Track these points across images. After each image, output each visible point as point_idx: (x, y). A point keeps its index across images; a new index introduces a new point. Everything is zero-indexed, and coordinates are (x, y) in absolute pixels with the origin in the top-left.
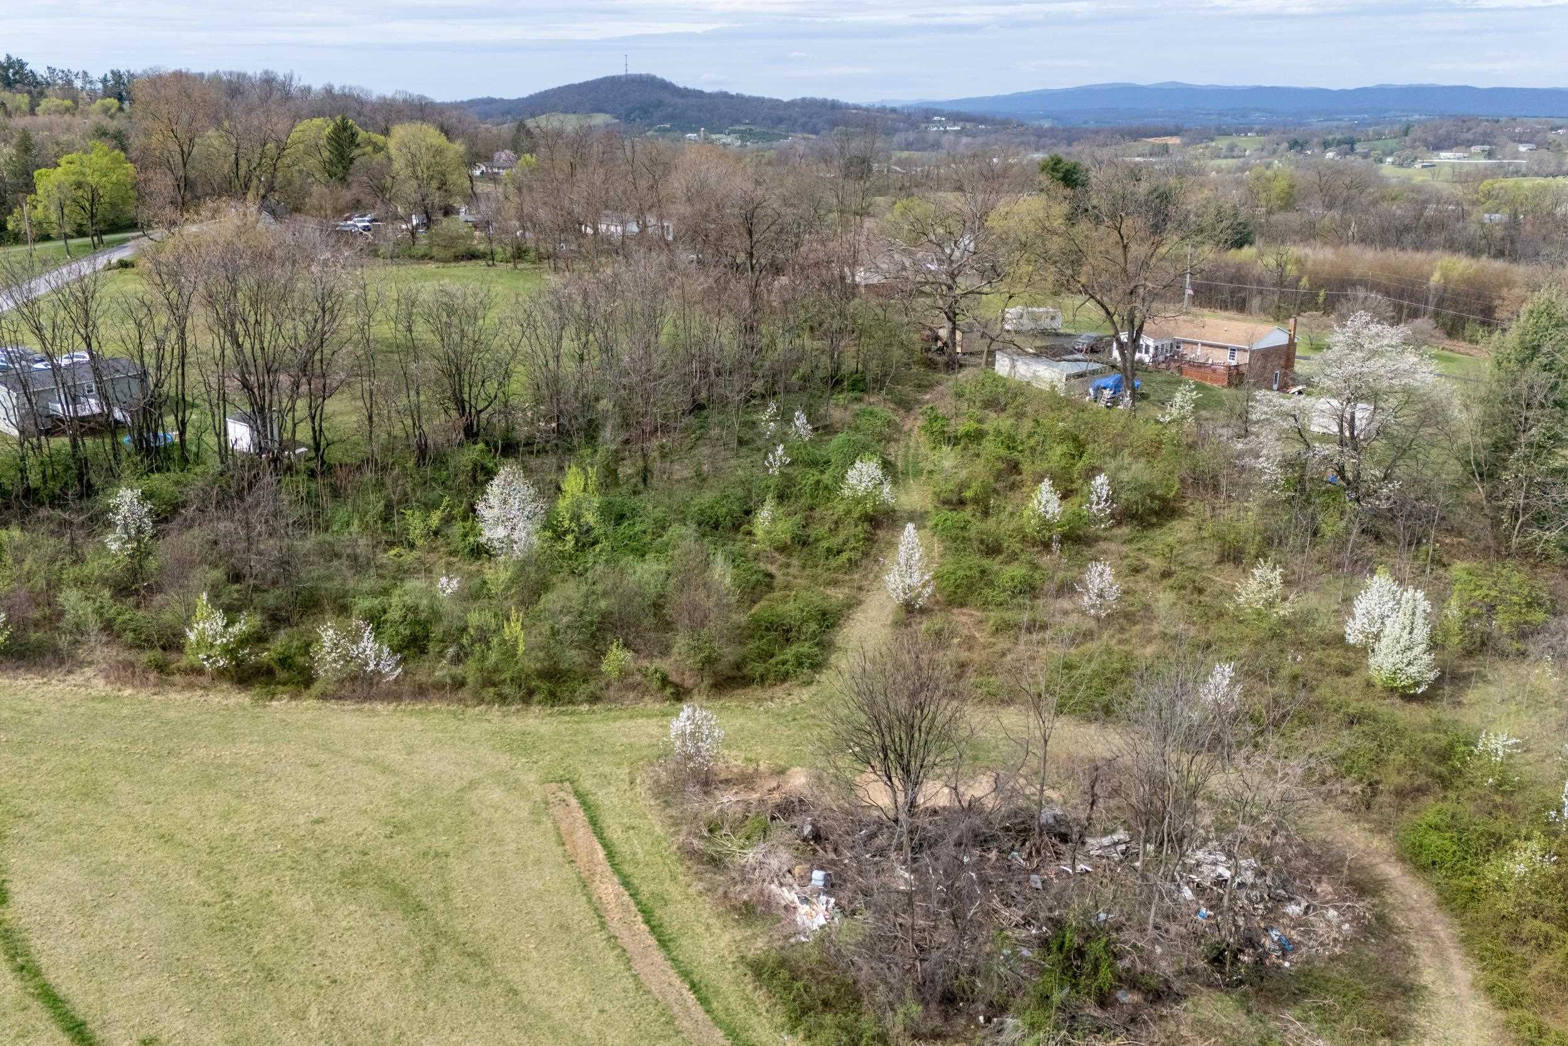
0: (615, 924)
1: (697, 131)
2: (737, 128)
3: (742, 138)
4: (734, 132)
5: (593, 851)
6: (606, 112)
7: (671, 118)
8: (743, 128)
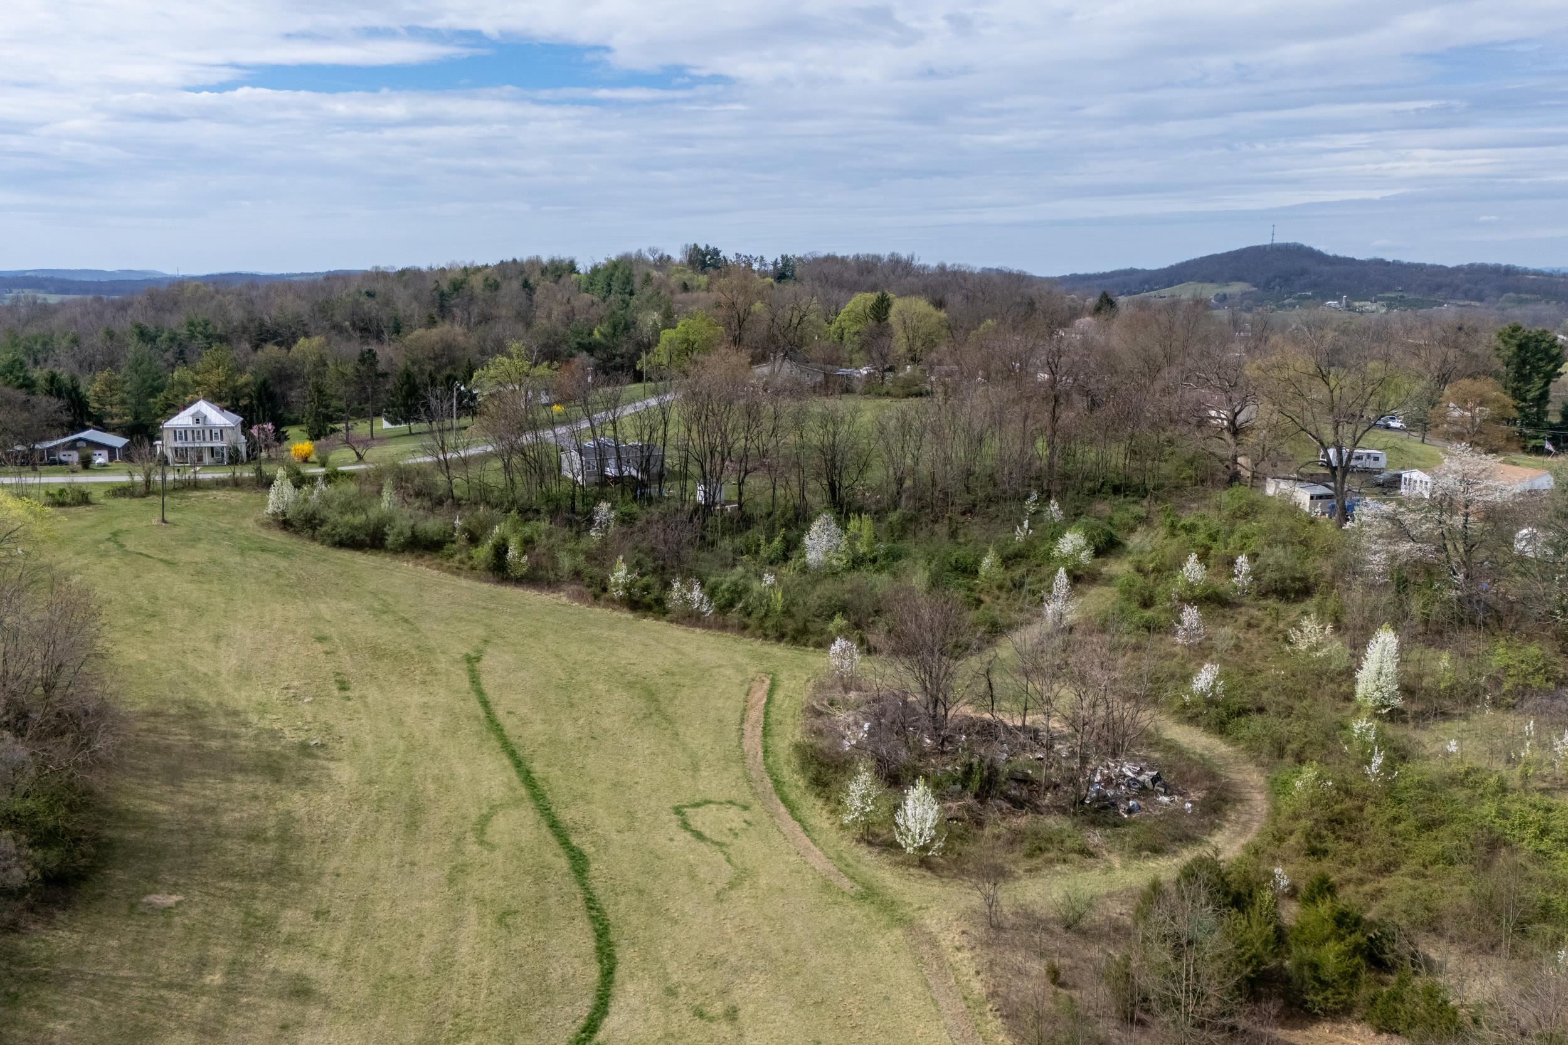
0: (747, 726)
1: (1339, 298)
2: (1387, 295)
3: (1390, 307)
4: (1382, 299)
5: (760, 700)
6: (1245, 280)
7: (1314, 286)
8: (1393, 295)
